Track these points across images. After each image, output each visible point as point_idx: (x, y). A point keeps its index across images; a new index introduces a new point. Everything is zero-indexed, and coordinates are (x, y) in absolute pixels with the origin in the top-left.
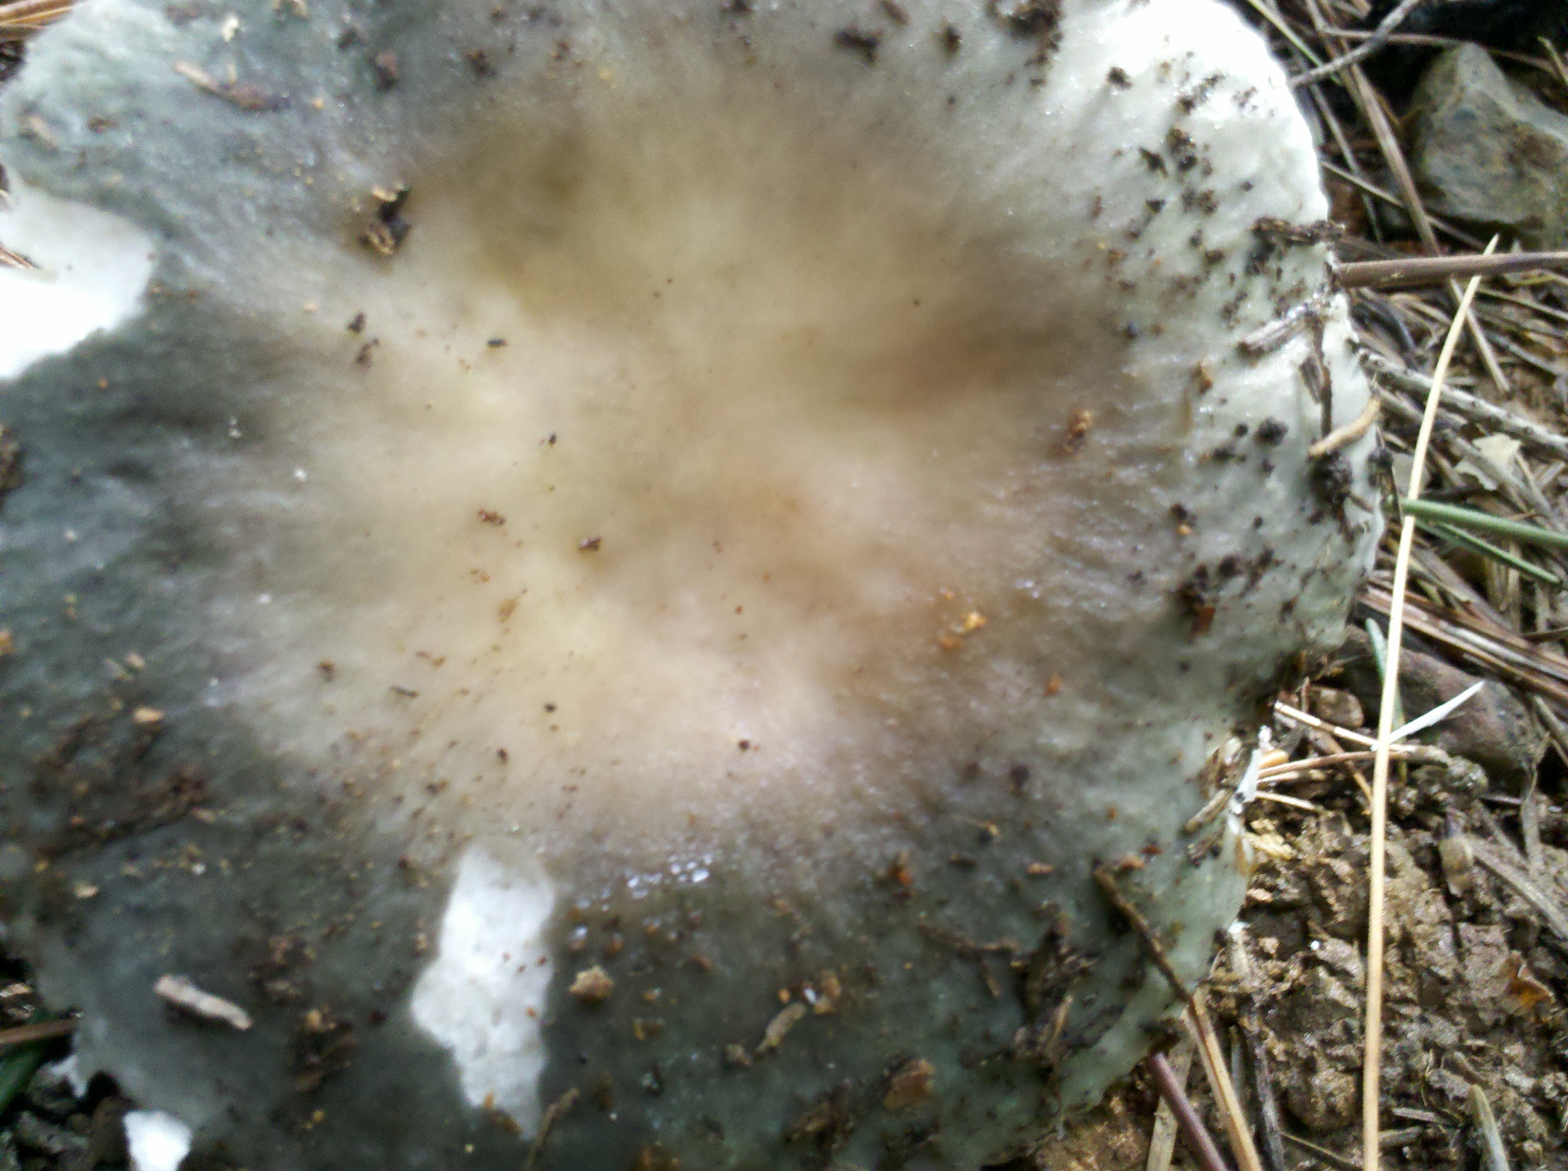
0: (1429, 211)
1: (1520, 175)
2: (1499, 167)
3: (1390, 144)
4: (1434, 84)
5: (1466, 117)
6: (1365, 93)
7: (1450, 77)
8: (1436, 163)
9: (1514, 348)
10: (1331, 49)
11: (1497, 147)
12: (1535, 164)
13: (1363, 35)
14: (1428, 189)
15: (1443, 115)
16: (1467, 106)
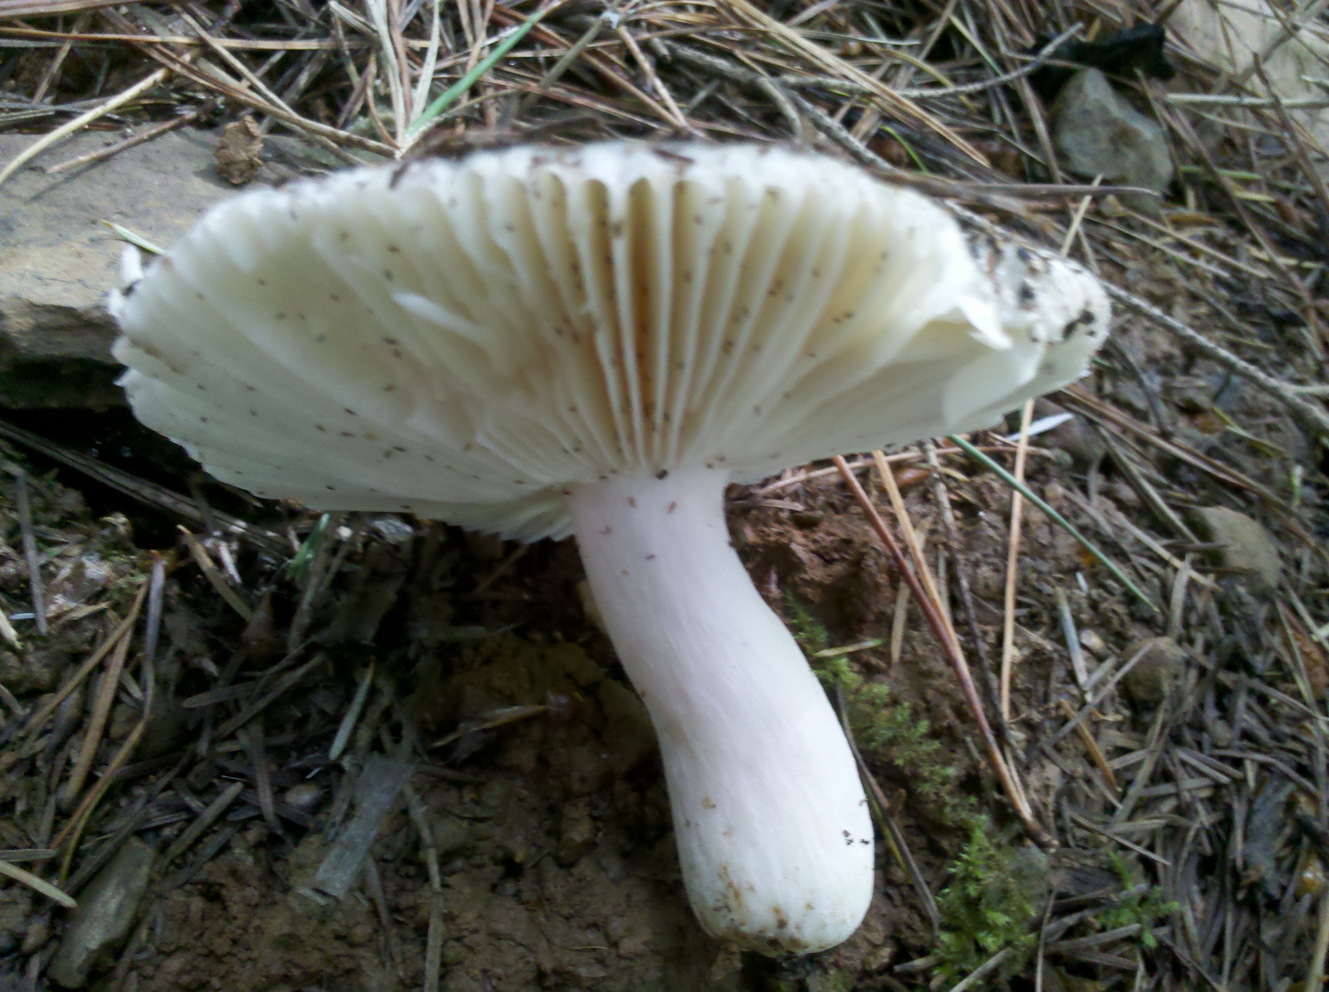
0: (1062, 169)
1: (1117, 150)
2: (1104, 144)
3: (1041, 127)
4: (1069, 92)
5: (1086, 113)
6: (1028, 94)
7: (1080, 89)
8: (1068, 140)
9: (1105, 251)
10: (1009, 66)
11: (1103, 132)
12: (1126, 145)
13: (1029, 58)
14: (1062, 155)
15: (1074, 110)
16: (1089, 107)
